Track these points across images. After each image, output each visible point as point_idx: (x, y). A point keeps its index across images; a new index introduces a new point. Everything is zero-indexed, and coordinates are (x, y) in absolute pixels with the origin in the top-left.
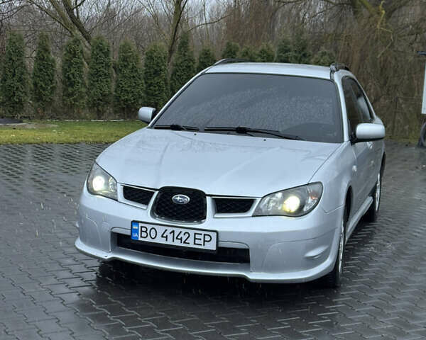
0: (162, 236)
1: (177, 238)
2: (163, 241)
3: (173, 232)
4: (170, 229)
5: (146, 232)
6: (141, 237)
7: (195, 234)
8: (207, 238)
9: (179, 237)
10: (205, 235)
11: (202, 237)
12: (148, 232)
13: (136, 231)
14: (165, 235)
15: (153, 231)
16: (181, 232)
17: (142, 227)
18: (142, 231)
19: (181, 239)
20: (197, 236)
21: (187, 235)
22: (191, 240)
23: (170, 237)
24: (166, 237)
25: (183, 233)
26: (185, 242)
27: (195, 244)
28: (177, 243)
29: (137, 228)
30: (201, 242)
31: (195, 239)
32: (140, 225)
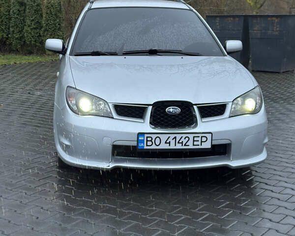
0: (166, 143)
1: (178, 143)
2: (166, 147)
3: (175, 138)
4: (173, 136)
5: (151, 141)
6: (147, 145)
7: (194, 137)
8: (204, 139)
9: (180, 142)
10: (202, 137)
11: (199, 139)
12: (153, 141)
13: (143, 141)
14: (168, 142)
15: (158, 139)
16: (182, 137)
17: (147, 137)
18: (147, 141)
19: (182, 143)
20: (195, 139)
21: (187, 139)
22: (190, 143)
23: (173, 142)
24: (169, 143)
25: (183, 138)
26: (185, 145)
27: (194, 145)
28: (179, 146)
29: (143, 138)
30: (199, 143)
31: (194, 141)
32: (146, 135)
